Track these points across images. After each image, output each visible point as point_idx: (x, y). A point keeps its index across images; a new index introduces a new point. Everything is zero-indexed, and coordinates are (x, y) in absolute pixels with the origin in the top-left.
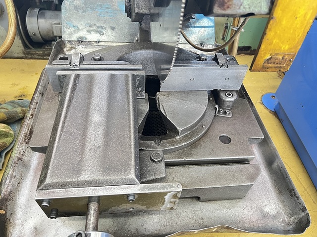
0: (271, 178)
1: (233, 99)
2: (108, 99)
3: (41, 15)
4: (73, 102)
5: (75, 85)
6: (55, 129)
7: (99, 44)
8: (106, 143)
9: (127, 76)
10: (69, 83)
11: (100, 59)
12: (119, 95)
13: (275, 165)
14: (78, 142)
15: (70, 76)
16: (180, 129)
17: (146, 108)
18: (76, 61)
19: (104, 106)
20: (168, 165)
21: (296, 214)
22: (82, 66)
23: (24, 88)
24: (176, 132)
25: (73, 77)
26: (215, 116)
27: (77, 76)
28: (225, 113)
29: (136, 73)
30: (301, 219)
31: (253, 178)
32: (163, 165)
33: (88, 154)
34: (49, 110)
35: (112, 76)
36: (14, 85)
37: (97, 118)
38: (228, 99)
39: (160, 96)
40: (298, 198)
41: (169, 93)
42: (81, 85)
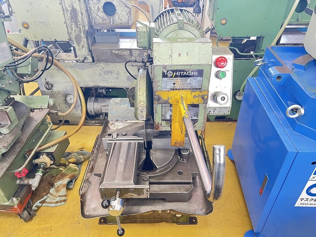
1: (187, 153)
3: (96, 101)
4: (113, 155)
5: (114, 147)
6: (106, 165)
8: (124, 171)
9: (135, 143)
11: (125, 135)
12: (131, 152)
14: (115, 170)
15: (112, 143)
16: (158, 167)
17: (144, 157)
18: (115, 136)
20: (152, 184)
22: (117, 139)
23: (84, 144)
24: (157, 169)
25: (113, 143)
27: (115, 143)
28: (183, 160)
29: (140, 141)
31: (188, 190)
32: (148, 182)
33: (117, 174)
34: (101, 157)
35: (130, 143)
36: (78, 141)
37: (122, 161)
38: (184, 153)
39: (151, 151)
41: (156, 150)
42: (117, 147)
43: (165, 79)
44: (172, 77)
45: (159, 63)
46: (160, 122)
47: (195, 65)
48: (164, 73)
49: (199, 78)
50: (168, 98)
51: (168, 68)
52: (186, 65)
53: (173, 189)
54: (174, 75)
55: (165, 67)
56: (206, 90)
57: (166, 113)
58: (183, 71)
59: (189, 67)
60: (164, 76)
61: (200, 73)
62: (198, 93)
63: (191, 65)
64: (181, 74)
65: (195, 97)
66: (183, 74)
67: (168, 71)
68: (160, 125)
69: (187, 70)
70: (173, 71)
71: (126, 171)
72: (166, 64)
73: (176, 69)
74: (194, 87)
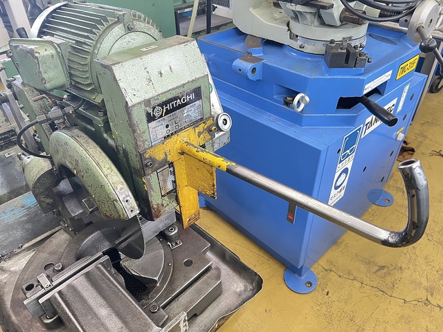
0: (230, 267)
1: (176, 231)
2: (99, 294)
7: (23, 248)
8: (125, 322)
10: (59, 303)
11: (62, 269)
13: (227, 257)
15: (54, 296)
16: (156, 278)
18: (44, 282)
19: (100, 300)
20: (164, 307)
21: (254, 280)
22: (54, 284)
25: (57, 296)
26: (172, 250)
27: (60, 293)
28: (177, 244)
29: (102, 260)
30: (258, 281)
31: (218, 277)
32: (161, 310)
35: (87, 275)
38: (172, 234)
39: (124, 264)
40: (249, 269)
43: (153, 124)
44: (161, 116)
45: (136, 100)
46: (160, 202)
47: (189, 82)
48: (148, 115)
49: (198, 103)
50: (166, 155)
51: (153, 103)
52: (177, 87)
53: (199, 292)
54: (165, 111)
55: (147, 102)
56: (209, 118)
57: (165, 181)
58: (175, 99)
59: (181, 90)
60: (151, 118)
61: (198, 93)
62: (202, 127)
63: (184, 85)
64: (173, 105)
65: (200, 134)
66: (176, 103)
67: (154, 108)
68: (161, 208)
69: (180, 95)
70: (161, 105)
71: (129, 319)
72: (147, 97)
73: (164, 100)
74: (194, 119)
